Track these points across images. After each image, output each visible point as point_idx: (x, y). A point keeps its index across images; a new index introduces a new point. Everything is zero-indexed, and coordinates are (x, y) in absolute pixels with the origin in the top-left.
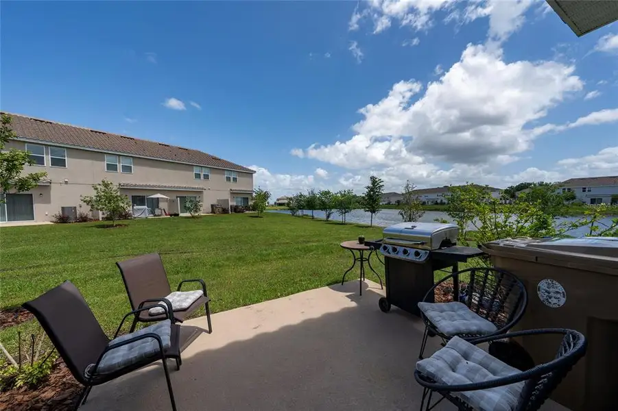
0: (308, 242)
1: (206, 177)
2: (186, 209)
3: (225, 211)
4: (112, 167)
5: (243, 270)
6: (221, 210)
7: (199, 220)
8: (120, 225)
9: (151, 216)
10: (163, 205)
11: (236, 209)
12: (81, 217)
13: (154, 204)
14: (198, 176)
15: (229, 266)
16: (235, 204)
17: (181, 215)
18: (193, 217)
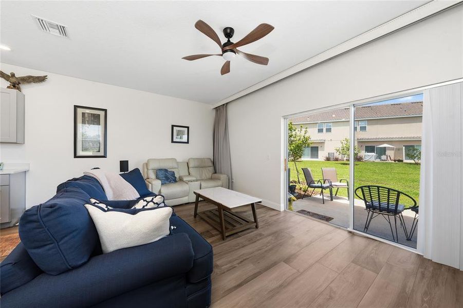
2: (410, 156)
9: (378, 160)
12: (336, 158)
17: (405, 161)
18: (416, 163)
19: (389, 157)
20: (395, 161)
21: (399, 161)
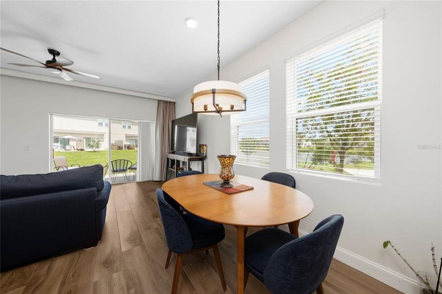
2: (90, 146)
3: (120, 148)
6: (117, 147)
7: (99, 154)
9: (63, 151)
11: (128, 147)
13: (66, 142)
17: (86, 150)
18: (94, 151)
19: (72, 147)
21: (82, 150)
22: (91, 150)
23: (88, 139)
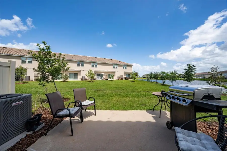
0: (150, 92)
1: (117, 68)
2: (110, 78)
3: (122, 79)
4: (93, 66)
5: (118, 99)
6: (120, 78)
7: (113, 81)
8: (93, 82)
9: (101, 80)
10: (104, 76)
11: (126, 79)
12: (86, 79)
13: (102, 76)
14: (114, 67)
15: (115, 97)
16: (125, 76)
17: (109, 80)
20: (106, 80)
22: (110, 80)
23: (109, 75)
